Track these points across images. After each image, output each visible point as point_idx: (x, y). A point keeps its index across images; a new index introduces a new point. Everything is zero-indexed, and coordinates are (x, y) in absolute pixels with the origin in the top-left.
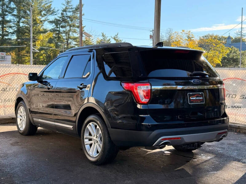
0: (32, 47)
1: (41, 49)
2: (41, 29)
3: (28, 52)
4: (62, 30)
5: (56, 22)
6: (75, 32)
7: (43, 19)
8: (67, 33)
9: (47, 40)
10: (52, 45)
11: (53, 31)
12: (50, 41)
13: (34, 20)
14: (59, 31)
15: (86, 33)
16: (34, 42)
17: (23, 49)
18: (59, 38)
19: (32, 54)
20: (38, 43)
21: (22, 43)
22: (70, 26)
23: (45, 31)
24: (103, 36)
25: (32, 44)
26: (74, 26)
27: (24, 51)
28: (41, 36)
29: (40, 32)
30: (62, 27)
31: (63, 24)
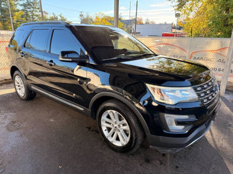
0: (11, 20)
1: (17, 21)
2: (16, 9)
3: (9, 23)
4: (28, 10)
5: (24, 5)
6: (36, 11)
7: (16, 3)
8: (32, 12)
9: (20, 15)
10: (24, 19)
11: (23, 10)
12: (22, 17)
13: (10, 4)
14: (27, 11)
15: (44, 12)
16: (12, 17)
17: (6, 21)
18: (27, 15)
19: (12, 24)
20: (15, 17)
21: (5, 18)
22: (33, 8)
23: (18, 11)
24: (53, 14)
25: (11, 18)
26: (35, 8)
27: (7, 22)
28: (16, 13)
29: (15, 11)
30: (28, 8)
31: (28, 7)
